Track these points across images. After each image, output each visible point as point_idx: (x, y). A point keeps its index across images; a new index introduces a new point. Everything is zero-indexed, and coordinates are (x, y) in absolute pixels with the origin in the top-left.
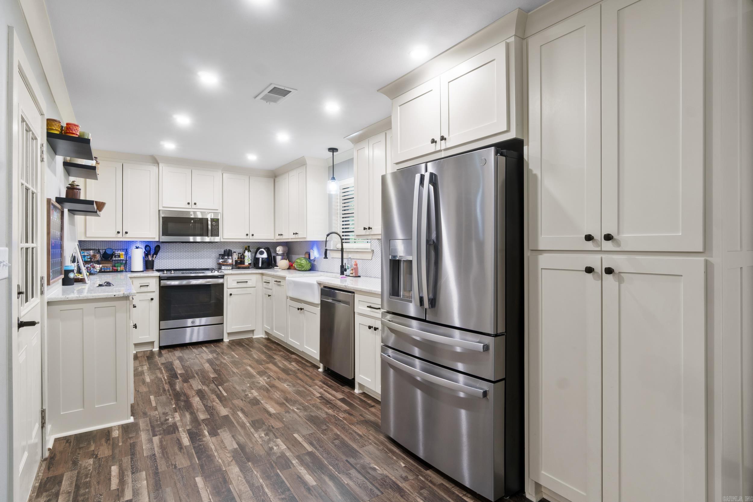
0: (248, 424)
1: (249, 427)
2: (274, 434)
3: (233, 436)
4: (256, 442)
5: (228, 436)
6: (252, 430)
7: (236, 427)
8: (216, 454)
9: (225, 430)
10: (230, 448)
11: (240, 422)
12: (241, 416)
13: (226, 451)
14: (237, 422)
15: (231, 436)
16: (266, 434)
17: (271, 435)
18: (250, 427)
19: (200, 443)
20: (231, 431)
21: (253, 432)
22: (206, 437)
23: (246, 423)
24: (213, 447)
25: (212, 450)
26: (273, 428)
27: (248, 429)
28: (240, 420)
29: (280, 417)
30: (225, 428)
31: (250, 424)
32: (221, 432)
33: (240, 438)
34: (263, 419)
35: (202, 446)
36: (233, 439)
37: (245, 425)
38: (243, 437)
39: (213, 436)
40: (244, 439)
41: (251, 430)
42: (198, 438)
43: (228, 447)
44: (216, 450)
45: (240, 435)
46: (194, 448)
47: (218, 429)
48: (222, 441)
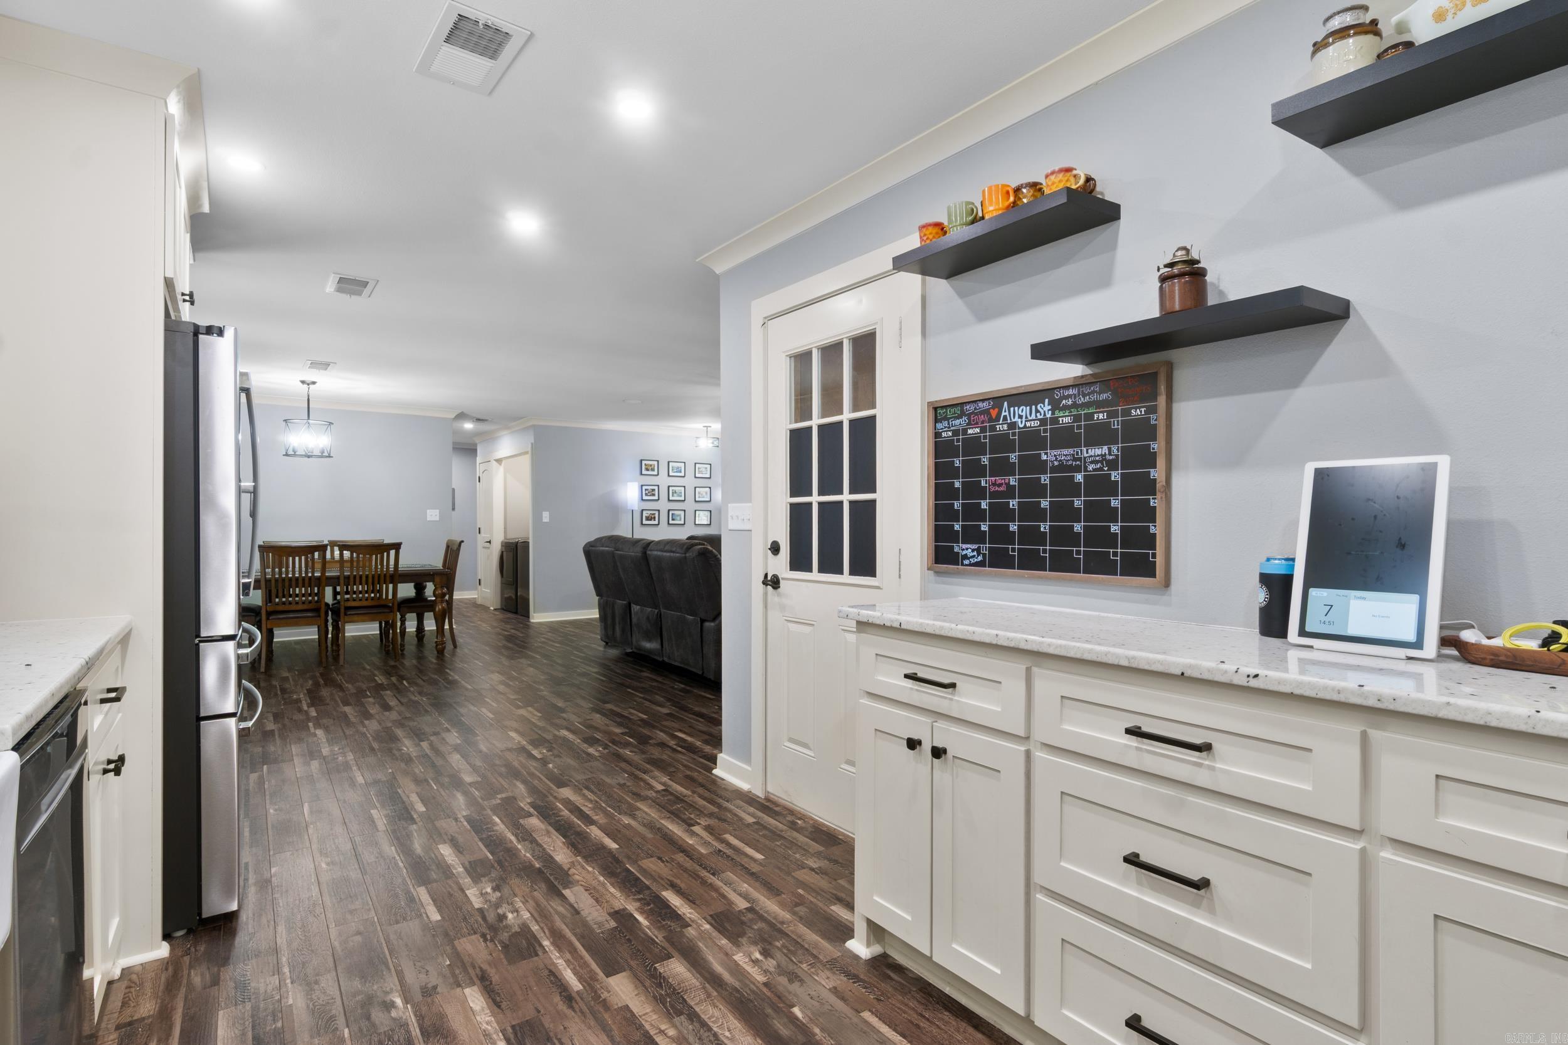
0: (546, 943)
1: (542, 935)
2: (484, 918)
3: (577, 912)
4: (527, 901)
5: (590, 913)
6: (535, 928)
7: (575, 935)
8: (602, 878)
9: (600, 927)
10: (578, 889)
11: (570, 952)
12: (569, 971)
13: (583, 883)
14: (575, 950)
15: (582, 913)
16: (503, 917)
17: (491, 917)
18: (540, 935)
19: (642, 896)
20: (585, 924)
21: (534, 922)
22: (636, 909)
23: (552, 948)
24: (612, 890)
25: (612, 884)
26: (484, 936)
27: (546, 931)
28: (568, 956)
29: (457, 972)
30: (602, 933)
31: (541, 945)
32: (607, 921)
33: (561, 909)
34: (505, 962)
35: (633, 890)
36: (575, 905)
37: (554, 940)
38: (555, 910)
39: (622, 913)
40: (552, 907)
41: (537, 927)
42: (652, 906)
43: (583, 890)
44: (603, 885)
45: (563, 917)
46: (648, 888)
47: (616, 928)
48: (597, 900)
